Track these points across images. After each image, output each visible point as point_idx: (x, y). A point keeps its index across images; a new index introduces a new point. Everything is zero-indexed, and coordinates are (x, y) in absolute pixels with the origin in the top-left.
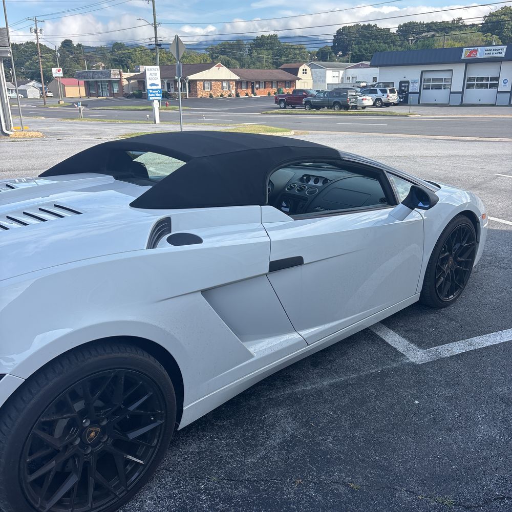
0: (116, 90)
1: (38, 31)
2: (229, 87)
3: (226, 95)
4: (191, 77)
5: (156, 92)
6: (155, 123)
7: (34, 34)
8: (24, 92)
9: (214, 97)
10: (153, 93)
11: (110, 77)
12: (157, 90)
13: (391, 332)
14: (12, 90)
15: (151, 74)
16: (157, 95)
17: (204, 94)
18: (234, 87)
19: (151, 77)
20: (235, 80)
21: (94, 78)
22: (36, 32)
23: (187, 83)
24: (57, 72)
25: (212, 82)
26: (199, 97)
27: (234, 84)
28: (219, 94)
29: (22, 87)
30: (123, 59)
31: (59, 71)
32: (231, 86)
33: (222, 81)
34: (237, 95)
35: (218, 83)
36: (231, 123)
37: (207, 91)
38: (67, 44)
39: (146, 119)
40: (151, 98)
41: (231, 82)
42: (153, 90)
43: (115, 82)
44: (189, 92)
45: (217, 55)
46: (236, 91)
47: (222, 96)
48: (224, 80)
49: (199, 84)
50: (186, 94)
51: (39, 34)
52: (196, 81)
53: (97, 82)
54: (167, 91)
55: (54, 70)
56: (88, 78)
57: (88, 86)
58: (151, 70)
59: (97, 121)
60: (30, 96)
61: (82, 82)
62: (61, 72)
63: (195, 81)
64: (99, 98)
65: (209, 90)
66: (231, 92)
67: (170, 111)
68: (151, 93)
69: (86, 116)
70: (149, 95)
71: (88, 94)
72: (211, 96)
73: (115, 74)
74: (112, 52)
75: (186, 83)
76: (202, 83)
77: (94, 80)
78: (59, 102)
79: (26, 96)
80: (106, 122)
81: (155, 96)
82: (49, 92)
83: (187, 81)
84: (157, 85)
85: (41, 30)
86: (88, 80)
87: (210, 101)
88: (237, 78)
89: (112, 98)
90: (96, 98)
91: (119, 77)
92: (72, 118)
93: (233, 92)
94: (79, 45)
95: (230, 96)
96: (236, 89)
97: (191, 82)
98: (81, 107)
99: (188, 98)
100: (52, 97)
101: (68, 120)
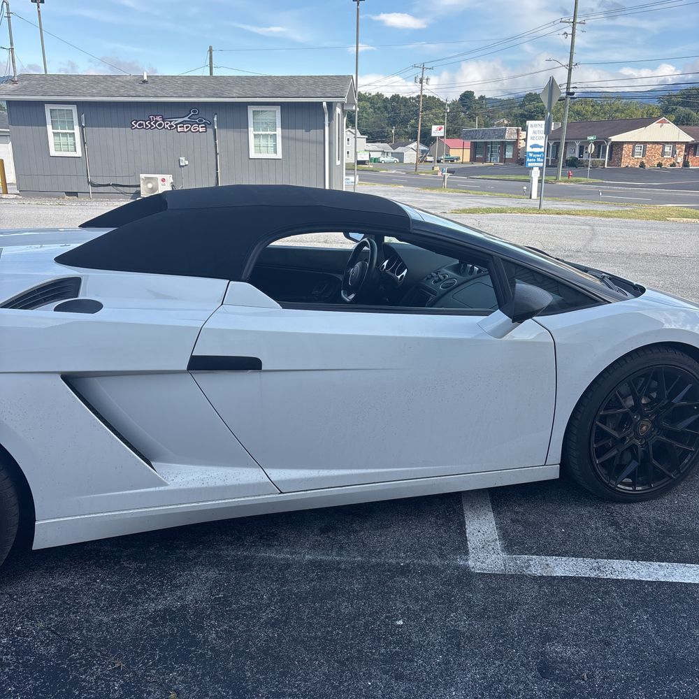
0: (509, 154)
1: (424, 81)
2: (674, 152)
3: (667, 165)
4: (614, 138)
5: (538, 156)
6: (531, 198)
7: (418, 84)
8: (400, 156)
9: (647, 166)
10: (534, 158)
11: (503, 137)
12: (540, 153)
13: (491, 516)
14: (387, 153)
15: (534, 132)
16: (538, 160)
17: (632, 162)
18: (683, 153)
19: (534, 135)
20: (686, 143)
21: (483, 139)
22: (421, 82)
23: (608, 147)
24: (437, 131)
25: (648, 146)
26: (623, 166)
27: (684, 148)
28: (656, 163)
29: (399, 150)
30: (533, 114)
31: (440, 130)
32: (678, 151)
33: (664, 143)
34: (686, 164)
35: (657, 147)
36: (649, 203)
37: (638, 158)
38: (467, 96)
39: (522, 192)
40: (529, 165)
41: (679, 146)
42: (534, 153)
43: (510, 143)
44: (610, 158)
45: (674, 107)
46: (685, 158)
47: (660, 165)
48: (667, 143)
49: (627, 149)
50: (605, 161)
51: (424, 84)
52: (623, 143)
53: (486, 143)
54: (577, 156)
55: (434, 128)
56: (476, 139)
57: (475, 148)
58: (535, 126)
59: (460, 192)
60: (406, 160)
61: (468, 143)
62: (443, 130)
63: (620, 145)
64: (485, 164)
65: (641, 157)
66: (676, 159)
67: (572, 184)
68: (532, 158)
69: (453, 186)
70: (528, 160)
71: (473, 159)
72: (642, 165)
73: (511, 134)
74: (522, 106)
75: (606, 146)
76: (631, 146)
77: (483, 141)
78: (433, 168)
79: (401, 161)
80: (471, 195)
81: (536, 162)
82: (429, 156)
83: (609, 143)
84: (541, 147)
85: (427, 79)
86: (475, 141)
87: (640, 172)
88: (689, 139)
89: (502, 164)
90: (481, 164)
91: (516, 137)
92: (433, 188)
93: (680, 160)
94: (482, 98)
95: (673, 165)
96: (685, 156)
97: (614, 144)
98: (446, 174)
99: (606, 166)
100: (431, 162)
101: (427, 190)
